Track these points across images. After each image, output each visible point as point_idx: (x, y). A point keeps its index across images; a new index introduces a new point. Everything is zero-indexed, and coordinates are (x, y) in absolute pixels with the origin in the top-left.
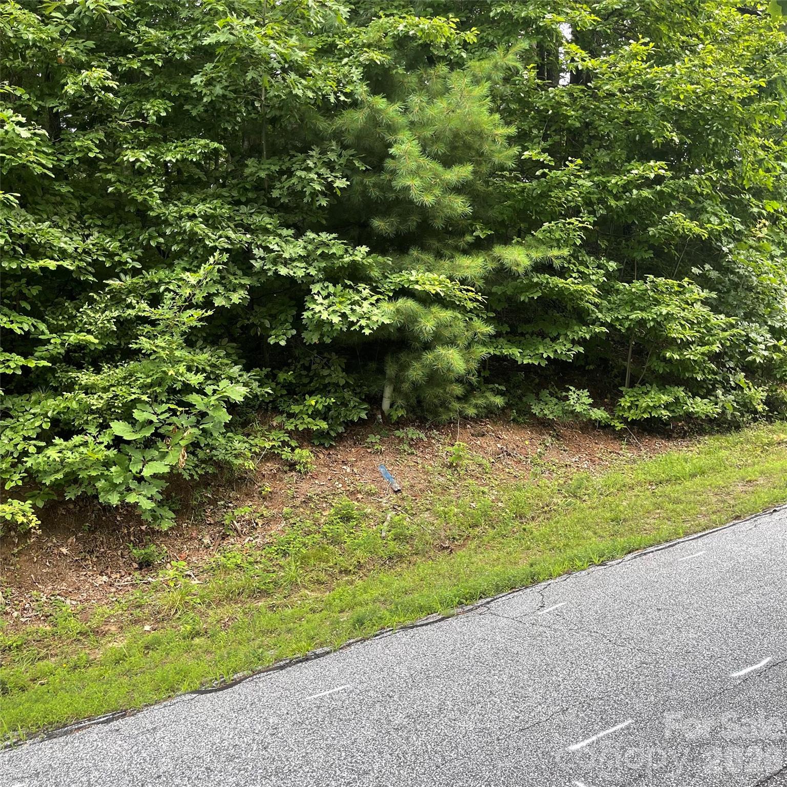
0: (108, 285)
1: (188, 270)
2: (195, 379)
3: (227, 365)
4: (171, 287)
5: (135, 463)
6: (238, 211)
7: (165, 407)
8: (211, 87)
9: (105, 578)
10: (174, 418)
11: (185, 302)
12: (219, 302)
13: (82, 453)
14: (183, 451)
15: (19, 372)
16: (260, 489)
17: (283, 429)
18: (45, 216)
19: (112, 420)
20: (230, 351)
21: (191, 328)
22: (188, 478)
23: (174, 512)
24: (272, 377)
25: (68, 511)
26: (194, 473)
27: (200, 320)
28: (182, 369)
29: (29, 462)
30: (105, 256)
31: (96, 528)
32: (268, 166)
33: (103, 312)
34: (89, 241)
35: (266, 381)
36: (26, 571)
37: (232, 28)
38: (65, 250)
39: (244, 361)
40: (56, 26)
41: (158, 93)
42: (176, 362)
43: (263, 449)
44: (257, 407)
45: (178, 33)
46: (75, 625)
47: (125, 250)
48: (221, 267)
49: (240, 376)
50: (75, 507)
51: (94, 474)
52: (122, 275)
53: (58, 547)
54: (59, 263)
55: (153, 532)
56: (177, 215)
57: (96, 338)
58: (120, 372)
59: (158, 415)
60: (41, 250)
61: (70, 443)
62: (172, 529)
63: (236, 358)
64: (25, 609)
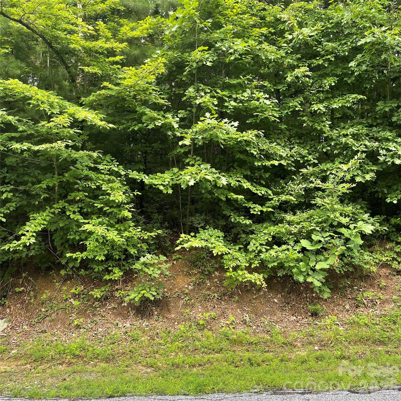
0: (301, 172)
1: (342, 163)
2: (344, 221)
3: (361, 213)
4: (333, 172)
5: (312, 261)
6: (371, 130)
7: (328, 234)
8: (360, 67)
9: (294, 318)
10: (333, 240)
11: (340, 180)
12: (358, 179)
13: (286, 254)
14: (337, 258)
15: (259, 213)
16: (378, 283)
17: (393, 250)
18: (274, 140)
19: (301, 239)
20: (363, 205)
21: (343, 193)
22: (339, 272)
23: (330, 289)
24: (387, 221)
25: (278, 281)
26: (341, 270)
27: (348, 189)
28: (338, 215)
29: (263, 256)
30: (300, 157)
31: (290, 292)
32: (391, 104)
33: (298, 185)
34: (293, 151)
35: (383, 223)
36: (259, 308)
37: (374, 34)
38: (282, 156)
39: (371, 211)
40: (284, 50)
41: (330, 75)
42: (334, 211)
43: (380, 261)
44: (377, 237)
45: (343, 42)
46: (281, 339)
47: (310, 154)
48: (361, 161)
49: (368, 219)
50: (281, 280)
51: (292, 265)
52: (308, 167)
53: (273, 298)
54: (279, 162)
55: (319, 298)
56: (338, 135)
57: (295, 198)
58: (305, 215)
59: (324, 238)
60: (271, 156)
61: (280, 249)
62: (329, 298)
63: (366, 209)
64: (258, 326)
